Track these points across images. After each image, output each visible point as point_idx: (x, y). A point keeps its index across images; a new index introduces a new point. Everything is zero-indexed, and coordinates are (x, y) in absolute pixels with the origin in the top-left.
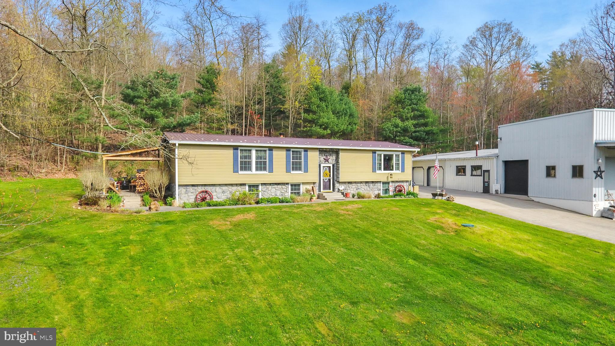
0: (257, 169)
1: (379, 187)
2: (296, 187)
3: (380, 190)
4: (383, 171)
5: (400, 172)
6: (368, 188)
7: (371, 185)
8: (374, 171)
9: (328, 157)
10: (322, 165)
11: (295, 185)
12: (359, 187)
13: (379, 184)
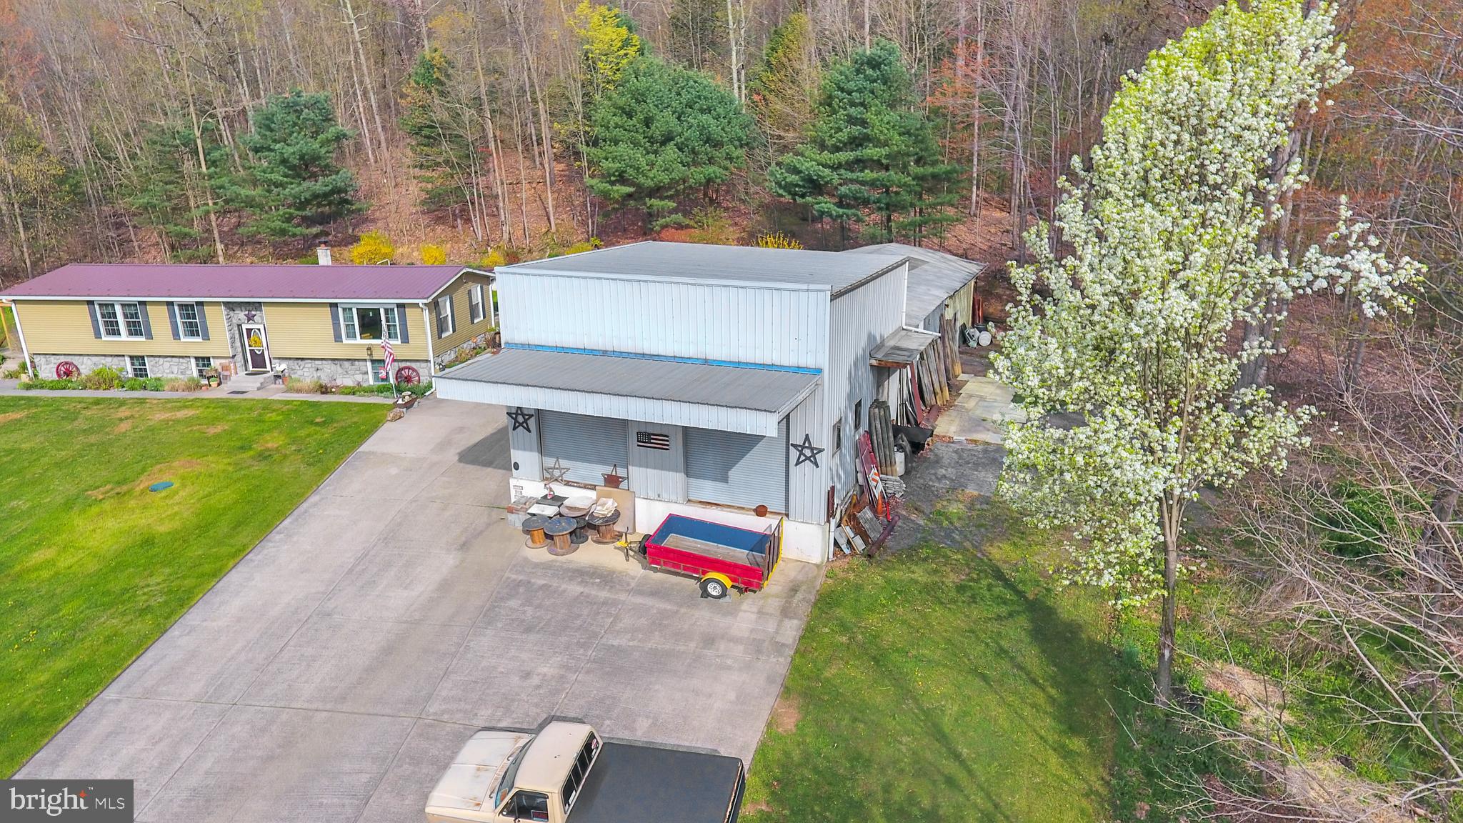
0: (130, 333)
1: (364, 369)
2: (204, 361)
3: (366, 373)
4: (359, 341)
5: (399, 342)
6: (340, 370)
7: (347, 364)
8: (338, 338)
9: (253, 313)
10: (244, 327)
11: (203, 358)
12: (320, 367)
13: (361, 363)
